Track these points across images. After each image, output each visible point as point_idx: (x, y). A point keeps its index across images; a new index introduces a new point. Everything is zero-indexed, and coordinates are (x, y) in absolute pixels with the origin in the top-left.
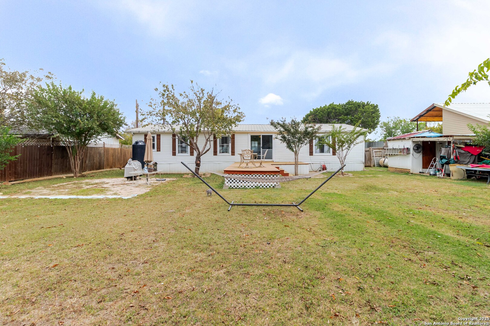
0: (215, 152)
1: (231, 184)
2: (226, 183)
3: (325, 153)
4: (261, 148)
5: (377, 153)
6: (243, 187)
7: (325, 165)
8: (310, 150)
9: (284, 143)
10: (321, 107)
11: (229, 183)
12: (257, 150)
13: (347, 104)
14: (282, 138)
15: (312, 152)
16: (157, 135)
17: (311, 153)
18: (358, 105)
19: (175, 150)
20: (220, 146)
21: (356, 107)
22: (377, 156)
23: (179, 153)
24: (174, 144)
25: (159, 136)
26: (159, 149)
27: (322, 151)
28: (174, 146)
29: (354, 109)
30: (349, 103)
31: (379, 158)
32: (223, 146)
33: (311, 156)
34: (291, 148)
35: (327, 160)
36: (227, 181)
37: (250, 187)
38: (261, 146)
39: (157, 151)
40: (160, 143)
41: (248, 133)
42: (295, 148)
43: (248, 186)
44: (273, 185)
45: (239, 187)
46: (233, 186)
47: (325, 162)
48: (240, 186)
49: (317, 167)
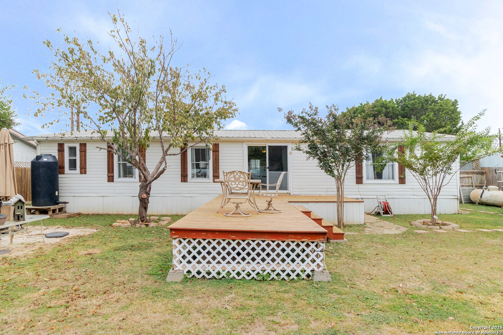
0: (184, 176)
1: (189, 267)
2: (177, 264)
3: (385, 179)
4: (267, 170)
5: (464, 179)
6: (223, 274)
7: (387, 203)
8: (357, 173)
9: (316, 159)
10: (361, 104)
11: (184, 262)
12: (259, 172)
13: (405, 99)
14: (310, 149)
15: (362, 178)
16: (80, 144)
17: (359, 180)
18: (426, 101)
19: (113, 172)
20: (193, 164)
21: (422, 103)
22: (463, 184)
23: (120, 176)
24: (111, 161)
25: (83, 146)
26: (83, 170)
27: (379, 176)
28: (111, 164)
29: (418, 106)
30: (408, 97)
31: (467, 188)
32: (198, 166)
33: (360, 186)
34: (329, 171)
35: (389, 193)
36: (179, 257)
37: (243, 274)
38: (267, 166)
39: (81, 173)
40: (85, 160)
41: (242, 142)
42: (338, 170)
43: (238, 274)
44: (308, 271)
45: (211, 276)
46: (194, 273)
47: (387, 197)
48: (214, 274)
49: (373, 206)
